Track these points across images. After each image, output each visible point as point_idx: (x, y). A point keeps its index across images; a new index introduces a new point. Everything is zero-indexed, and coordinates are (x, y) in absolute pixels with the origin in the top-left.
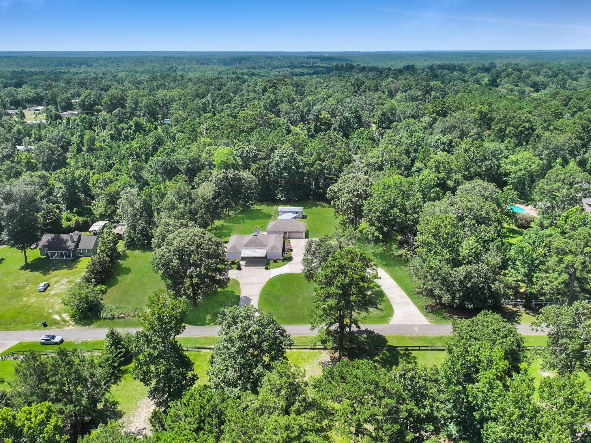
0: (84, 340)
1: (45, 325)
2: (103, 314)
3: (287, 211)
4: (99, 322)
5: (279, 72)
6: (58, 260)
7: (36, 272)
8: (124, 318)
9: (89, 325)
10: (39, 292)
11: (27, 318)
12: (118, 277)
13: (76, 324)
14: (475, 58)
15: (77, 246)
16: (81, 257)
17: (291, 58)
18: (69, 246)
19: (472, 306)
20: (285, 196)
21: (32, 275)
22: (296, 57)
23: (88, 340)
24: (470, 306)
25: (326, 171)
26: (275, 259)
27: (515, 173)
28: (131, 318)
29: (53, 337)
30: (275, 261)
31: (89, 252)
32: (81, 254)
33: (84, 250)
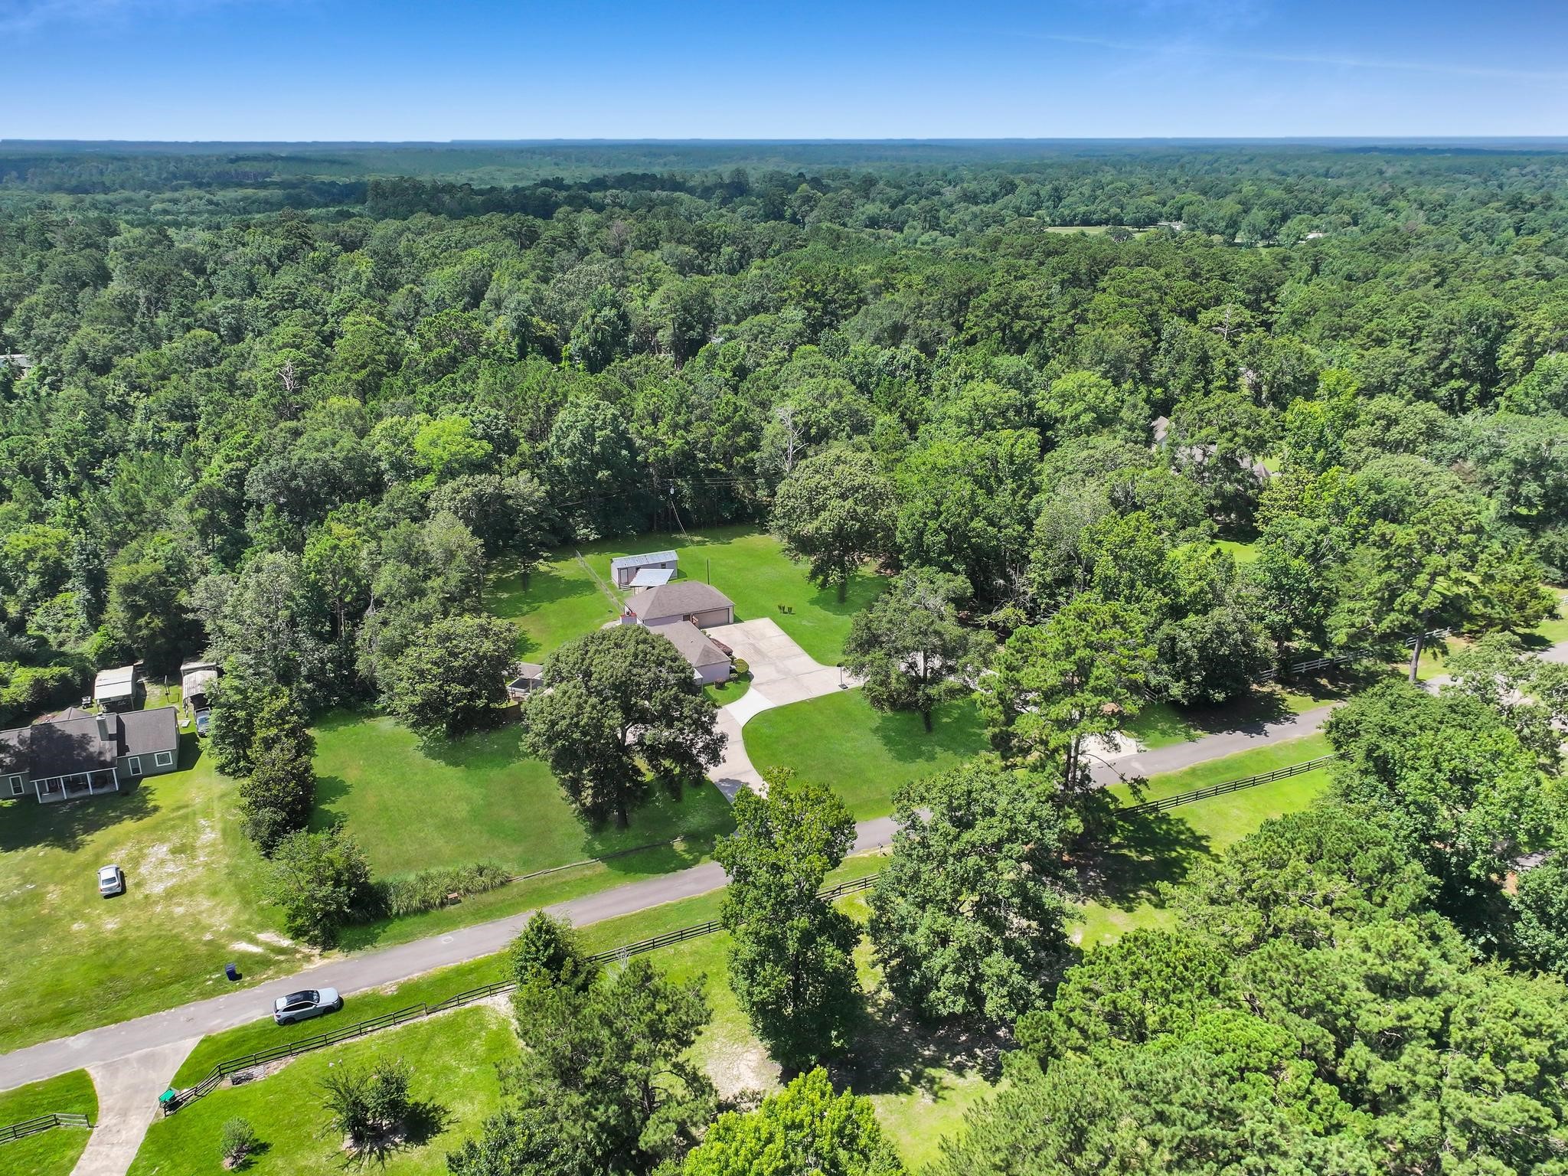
0: (402, 980)
1: (234, 976)
2: (397, 904)
3: (638, 564)
4: (395, 927)
5: (175, 201)
6: (69, 800)
7: (30, 850)
8: (456, 901)
9: (371, 940)
10: (107, 897)
11: (151, 971)
12: (326, 807)
13: (324, 949)
14: (673, 158)
15: (123, 749)
16: (140, 778)
17: (179, 160)
18: (101, 753)
19: (1223, 695)
20: (597, 529)
21: (27, 859)
22: (194, 158)
23: (416, 976)
24: (1220, 696)
25: (701, 455)
26: (720, 680)
27: (1076, 417)
28: (478, 897)
29: (308, 996)
30: (721, 686)
31: (163, 758)
32: (136, 770)
33: (147, 758)
